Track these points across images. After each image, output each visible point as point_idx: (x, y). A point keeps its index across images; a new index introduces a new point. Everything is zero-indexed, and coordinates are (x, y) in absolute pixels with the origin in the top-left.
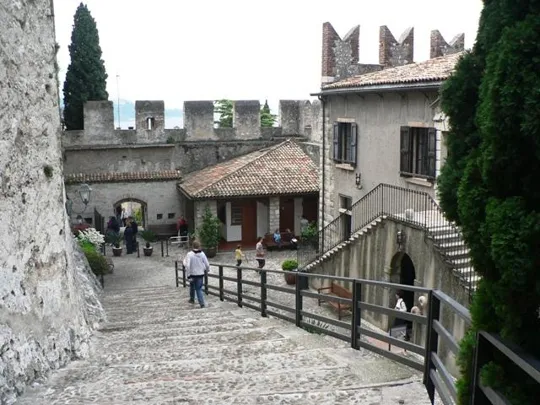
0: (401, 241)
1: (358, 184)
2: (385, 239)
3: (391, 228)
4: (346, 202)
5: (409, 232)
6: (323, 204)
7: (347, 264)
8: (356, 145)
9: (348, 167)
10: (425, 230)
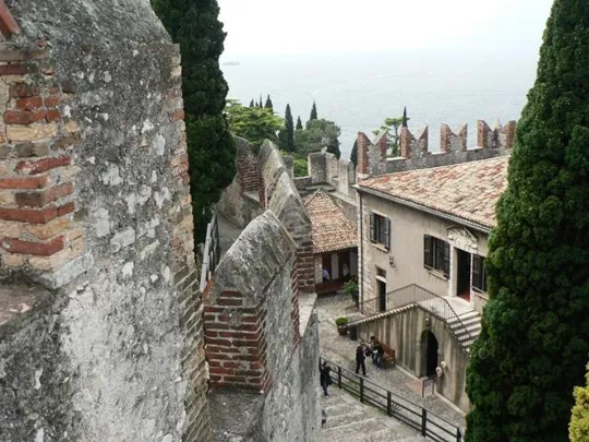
0: (429, 324)
1: (391, 263)
2: (417, 320)
3: (421, 313)
4: (381, 272)
5: (434, 320)
6: (362, 268)
7: (388, 328)
8: (389, 234)
9: (382, 247)
10: (444, 321)
